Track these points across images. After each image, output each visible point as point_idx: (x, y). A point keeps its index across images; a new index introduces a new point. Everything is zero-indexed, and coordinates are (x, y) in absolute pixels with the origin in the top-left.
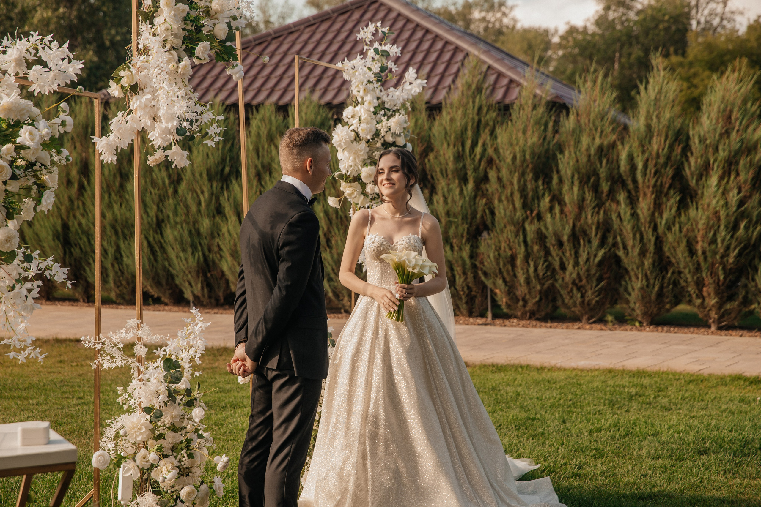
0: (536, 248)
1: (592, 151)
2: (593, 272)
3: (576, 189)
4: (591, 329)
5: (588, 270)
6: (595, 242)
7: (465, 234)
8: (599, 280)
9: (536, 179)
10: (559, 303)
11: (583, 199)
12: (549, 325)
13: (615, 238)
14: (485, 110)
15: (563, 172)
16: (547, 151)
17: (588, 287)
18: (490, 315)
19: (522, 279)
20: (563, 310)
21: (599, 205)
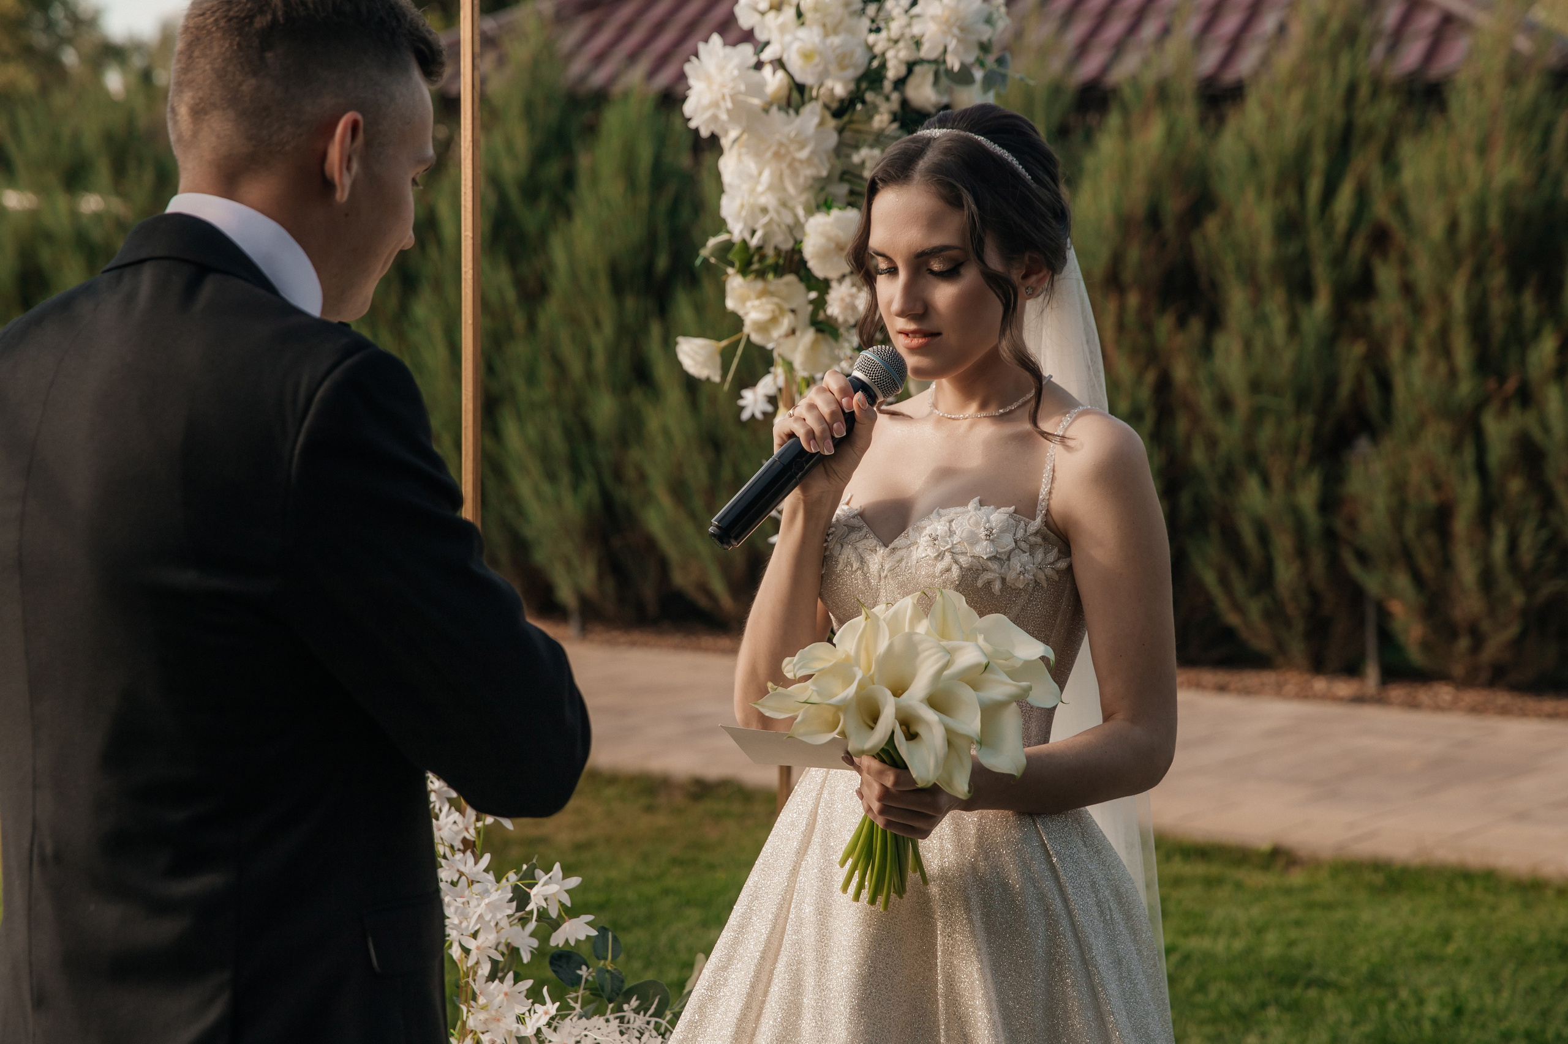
0: (1516, 485)
7: (1305, 441)
9: (1516, 285)
14: (1364, 91)
18: (1372, 673)
19: (1467, 571)
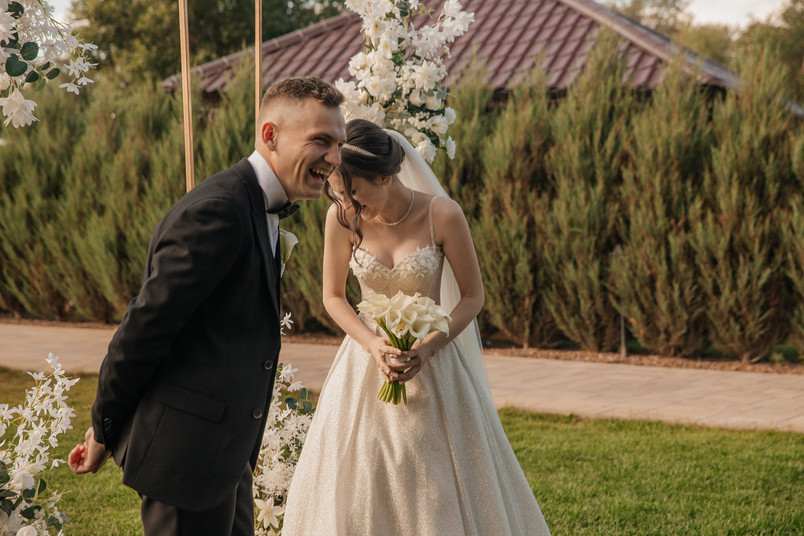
0: (682, 266)
1: (756, 144)
2: (756, 297)
3: (734, 192)
4: (753, 371)
5: (750, 296)
6: (759, 260)
7: (592, 248)
8: (764, 308)
9: (684, 178)
10: (712, 337)
11: (744, 206)
12: (698, 364)
13: (785, 254)
14: (619, 93)
15: (717, 171)
16: (697, 144)
17: (750, 317)
18: (623, 350)
19: (663, 305)
20: (716, 346)
21: (763, 214)
